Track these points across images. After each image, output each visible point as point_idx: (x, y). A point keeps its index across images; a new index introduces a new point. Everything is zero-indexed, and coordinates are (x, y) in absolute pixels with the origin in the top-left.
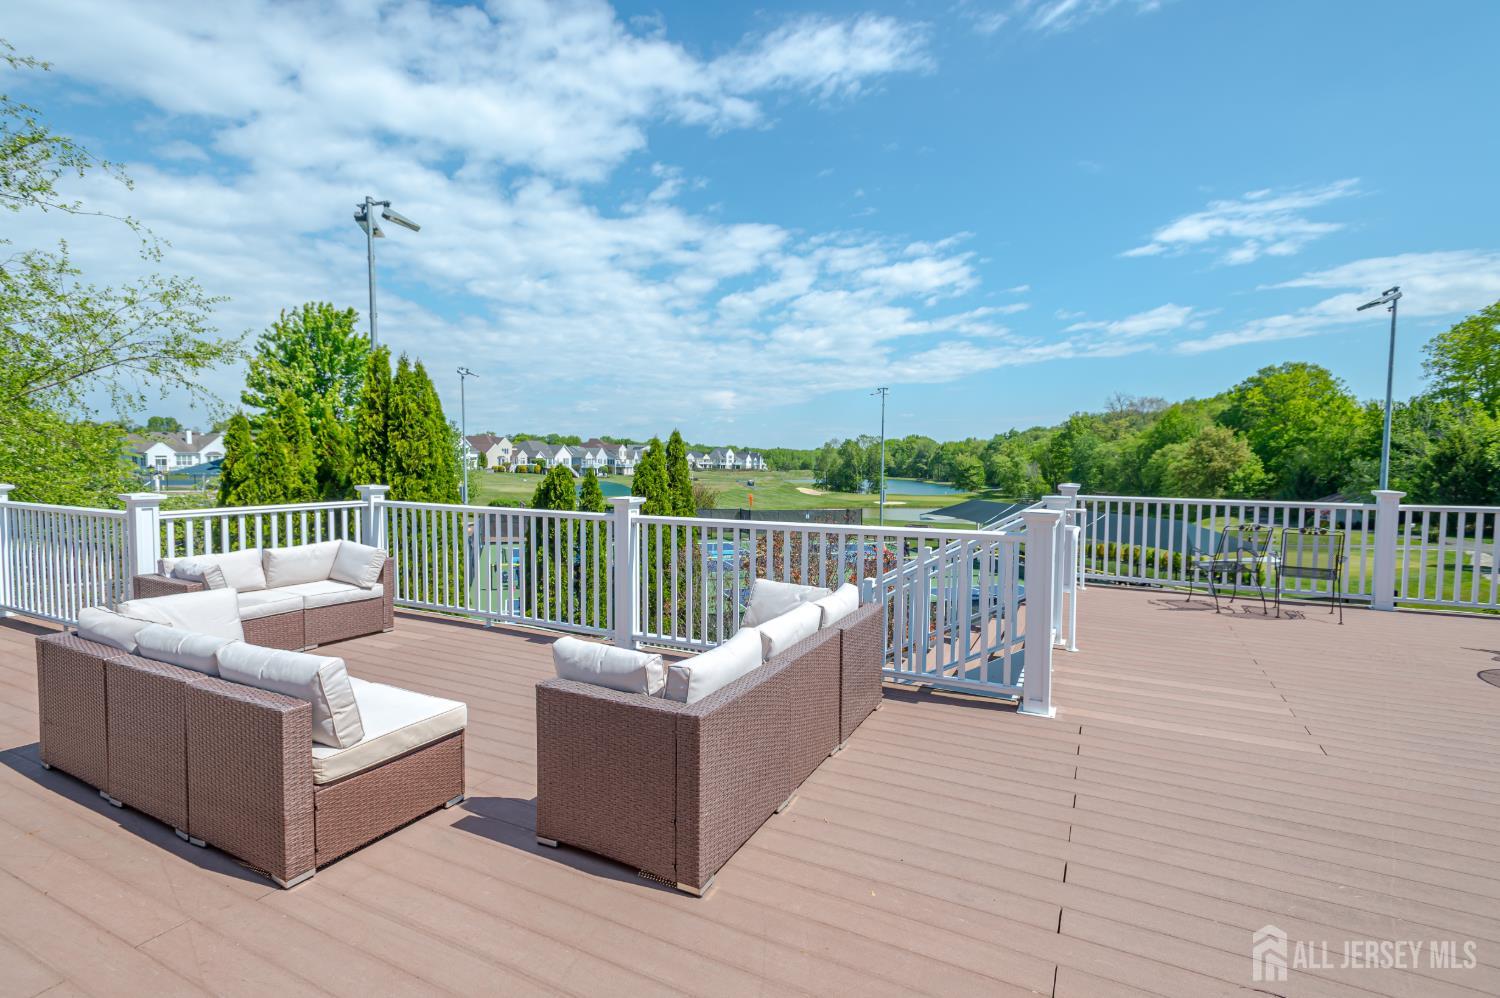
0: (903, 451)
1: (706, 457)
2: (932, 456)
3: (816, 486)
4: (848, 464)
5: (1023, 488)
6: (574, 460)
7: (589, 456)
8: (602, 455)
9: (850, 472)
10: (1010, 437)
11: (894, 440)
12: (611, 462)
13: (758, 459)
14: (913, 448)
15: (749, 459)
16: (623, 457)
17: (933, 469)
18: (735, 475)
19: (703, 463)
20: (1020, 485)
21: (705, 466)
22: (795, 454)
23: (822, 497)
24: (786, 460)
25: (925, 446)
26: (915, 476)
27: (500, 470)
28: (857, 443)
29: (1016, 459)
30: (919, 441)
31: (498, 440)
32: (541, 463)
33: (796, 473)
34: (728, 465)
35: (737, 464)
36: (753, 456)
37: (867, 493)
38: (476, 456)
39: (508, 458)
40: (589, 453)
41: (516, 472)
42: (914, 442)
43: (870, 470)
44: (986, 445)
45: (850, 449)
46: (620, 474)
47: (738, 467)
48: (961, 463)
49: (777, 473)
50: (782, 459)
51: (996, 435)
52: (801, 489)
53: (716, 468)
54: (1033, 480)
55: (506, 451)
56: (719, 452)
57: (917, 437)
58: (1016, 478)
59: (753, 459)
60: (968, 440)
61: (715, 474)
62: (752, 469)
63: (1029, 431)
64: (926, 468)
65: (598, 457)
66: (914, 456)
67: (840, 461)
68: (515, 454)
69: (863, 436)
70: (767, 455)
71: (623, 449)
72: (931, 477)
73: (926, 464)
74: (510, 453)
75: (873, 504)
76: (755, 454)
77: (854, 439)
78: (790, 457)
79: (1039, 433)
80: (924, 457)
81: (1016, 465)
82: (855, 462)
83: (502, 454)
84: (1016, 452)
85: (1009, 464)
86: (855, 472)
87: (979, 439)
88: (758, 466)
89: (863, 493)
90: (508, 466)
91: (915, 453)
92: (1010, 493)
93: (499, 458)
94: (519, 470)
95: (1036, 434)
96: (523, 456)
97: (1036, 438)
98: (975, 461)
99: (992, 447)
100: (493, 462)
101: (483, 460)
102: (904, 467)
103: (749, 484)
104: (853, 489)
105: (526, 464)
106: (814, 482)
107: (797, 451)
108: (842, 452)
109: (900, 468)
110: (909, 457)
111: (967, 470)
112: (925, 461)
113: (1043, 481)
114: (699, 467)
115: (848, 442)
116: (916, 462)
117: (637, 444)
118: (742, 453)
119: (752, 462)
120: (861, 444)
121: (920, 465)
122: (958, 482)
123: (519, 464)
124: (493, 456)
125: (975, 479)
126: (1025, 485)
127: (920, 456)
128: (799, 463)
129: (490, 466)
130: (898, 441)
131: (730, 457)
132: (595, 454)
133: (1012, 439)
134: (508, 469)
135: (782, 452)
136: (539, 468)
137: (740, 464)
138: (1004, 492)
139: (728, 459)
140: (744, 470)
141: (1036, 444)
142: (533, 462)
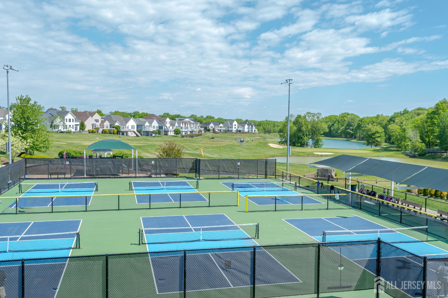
0: (339, 122)
1: (221, 125)
2: (356, 125)
3: (281, 143)
4: (299, 130)
5: (408, 145)
6: (138, 126)
7: (147, 124)
8: (155, 124)
9: (300, 134)
10: (403, 114)
11: (334, 116)
12: (161, 128)
13: (252, 127)
14: (345, 120)
15: (246, 126)
16: (168, 125)
17: (356, 133)
18: (238, 136)
19: (219, 129)
20: (406, 144)
21: (221, 130)
22: (276, 124)
23: (283, 149)
24: (271, 127)
25: (352, 119)
26: (346, 137)
27: (92, 132)
28: (305, 117)
29: (404, 127)
30: (349, 116)
31: (92, 114)
32: (117, 128)
33: (274, 135)
34: (234, 130)
35: (239, 129)
36: (249, 125)
37: (311, 147)
38: (79, 123)
39: (98, 124)
40: (147, 122)
41: (102, 133)
42: (345, 116)
43: (314, 133)
44: (388, 119)
45: (300, 120)
46: (166, 135)
47: (240, 131)
48: (370, 130)
49: (263, 135)
50: (268, 127)
51: (395, 113)
52: (271, 145)
53: (226, 132)
54: (414, 140)
55: (97, 121)
56: (229, 122)
57: (348, 114)
58: (404, 138)
59: (249, 126)
60: (378, 116)
61: (227, 135)
62: (248, 132)
63: (414, 110)
64: (352, 132)
65: (153, 125)
66: (345, 125)
67: (295, 128)
68: (103, 122)
69: (309, 113)
70: (259, 125)
71: (168, 120)
72: (355, 138)
73: (352, 130)
74: (100, 122)
75: (313, 154)
76: (250, 123)
77: (302, 115)
78: (272, 125)
79: (420, 111)
80: (351, 126)
81: (404, 130)
82: (304, 129)
83: (95, 122)
84: (404, 122)
85: (399, 130)
86: (304, 135)
87: (385, 115)
88: (252, 131)
89: (309, 147)
90: (97, 129)
91: (346, 123)
92: (400, 148)
93: (93, 125)
94: (104, 132)
95: (418, 112)
96: (107, 124)
97: (418, 115)
98: (380, 129)
99: (392, 120)
100: (88, 126)
101: (82, 126)
102: (339, 131)
103: (241, 142)
104: (302, 145)
105: (109, 128)
106: (280, 140)
107: (277, 122)
108: (296, 123)
109: (337, 132)
110: (343, 125)
111: (373, 134)
112: (352, 128)
113: (421, 141)
114: (217, 131)
115: (299, 116)
116: (346, 129)
117: (182, 117)
118: (242, 123)
119: (248, 128)
120: (307, 118)
121: (349, 130)
122: (368, 141)
123: (105, 128)
124: (89, 124)
125: (379, 139)
126: (409, 143)
127: (349, 125)
128: (278, 129)
129: (87, 129)
130: (337, 116)
131: (235, 125)
132: (151, 123)
133: (404, 115)
134: (98, 131)
135: (268, 123)
136: (116, 131)
137: (241, 129)
138: (397, 147)
139: (234, 127)
140: (244, 133)
141: (417, 118)
142: (113, 127)
